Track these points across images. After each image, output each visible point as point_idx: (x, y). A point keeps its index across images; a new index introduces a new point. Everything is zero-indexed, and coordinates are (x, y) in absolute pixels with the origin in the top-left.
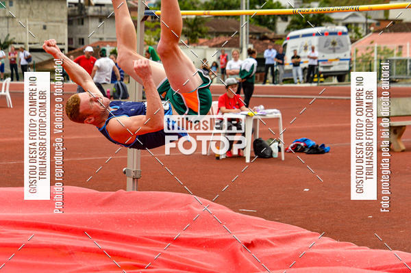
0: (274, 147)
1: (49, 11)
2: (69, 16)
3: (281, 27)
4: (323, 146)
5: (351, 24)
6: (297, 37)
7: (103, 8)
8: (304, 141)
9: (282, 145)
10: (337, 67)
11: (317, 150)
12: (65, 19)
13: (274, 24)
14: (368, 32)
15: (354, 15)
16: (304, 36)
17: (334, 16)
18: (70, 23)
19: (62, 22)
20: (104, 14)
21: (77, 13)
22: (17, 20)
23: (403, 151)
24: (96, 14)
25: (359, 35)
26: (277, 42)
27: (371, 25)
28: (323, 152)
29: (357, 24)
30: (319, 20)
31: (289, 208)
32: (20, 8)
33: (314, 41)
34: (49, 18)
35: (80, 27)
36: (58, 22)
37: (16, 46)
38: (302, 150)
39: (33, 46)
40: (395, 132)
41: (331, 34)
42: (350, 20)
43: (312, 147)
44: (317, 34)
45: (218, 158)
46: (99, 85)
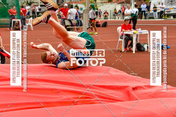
0: (145, 46)
4: (167, 46)
10: (173, 12)
26: (147, 1)
37: (35, 4)
39: (42, 4)
43: (162, 46)
45: (121, 51)
46: (70, 21)
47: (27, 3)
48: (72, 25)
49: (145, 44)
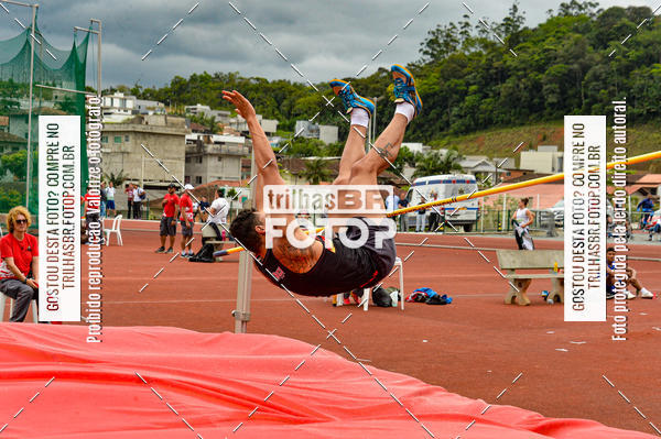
0: (394, 296)
1: (166, 148)
2: (187, 154)
3: (408, 172)
4: (445, 296)
5: (480, 172)
6: (424, 183)
7: (223, 146)
8: (425, 291)
9: (402, 294)
10: (463, 216)
11: (438, 301)
12: (183, 155)
13: (401, 169)
14: (498, 181)
15: (484, 164)
16: (430, 183)
17: (463, 164)
18: (188, 160)
19: (179, 159)
20: (223, 152)
21: (195, 150)
22: (132, 155)
23: (528, 305)
24: (215, 152)
25: (489, 184)
26: (403, 188)
27: (501, 174)
28: (445, 303)
29: (486, 173)
30: (446, 167)
31: (405, 359)
32: (136, 143)
33: (441, 188)
34: (167, 155)
35: (198, 165)
36: (174, 159)
37: (128, 182)
38: (423, 300)
39: (147, 183)
40: (520, 286)
41: (459, 181)
42: (479, 169)
43: (433, 298)
44: (445, 182)
45: (335, 305)
46: (214, 226)
47: (113, 179)
48: (219, 238)
49: (394, 289)
